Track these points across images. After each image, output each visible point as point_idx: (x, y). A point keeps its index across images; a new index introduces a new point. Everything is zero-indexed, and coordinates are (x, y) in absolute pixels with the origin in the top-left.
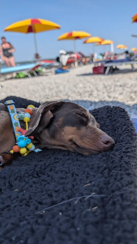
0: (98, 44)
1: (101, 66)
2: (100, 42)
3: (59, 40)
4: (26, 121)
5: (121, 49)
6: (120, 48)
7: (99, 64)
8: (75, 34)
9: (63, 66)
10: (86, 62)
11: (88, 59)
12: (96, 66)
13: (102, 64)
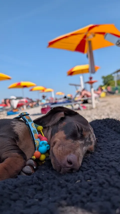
0: (42, 91)
1: (48, 107)
2: (43, 90)
3: (10, 88)
4: (41, 130)
5: (60, 95)
6: (58, 95)
7: (46, 106)
8: (23, 83)
9: (14, 109)
10: (32, 105)
11: (34, 103)
12: (44, 108)
13: (48, 106)
